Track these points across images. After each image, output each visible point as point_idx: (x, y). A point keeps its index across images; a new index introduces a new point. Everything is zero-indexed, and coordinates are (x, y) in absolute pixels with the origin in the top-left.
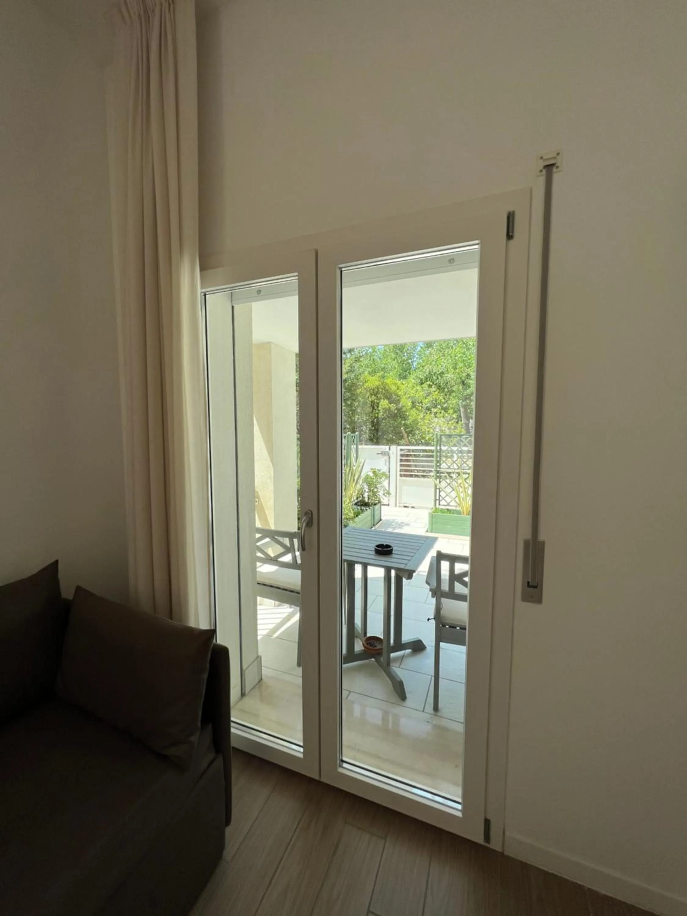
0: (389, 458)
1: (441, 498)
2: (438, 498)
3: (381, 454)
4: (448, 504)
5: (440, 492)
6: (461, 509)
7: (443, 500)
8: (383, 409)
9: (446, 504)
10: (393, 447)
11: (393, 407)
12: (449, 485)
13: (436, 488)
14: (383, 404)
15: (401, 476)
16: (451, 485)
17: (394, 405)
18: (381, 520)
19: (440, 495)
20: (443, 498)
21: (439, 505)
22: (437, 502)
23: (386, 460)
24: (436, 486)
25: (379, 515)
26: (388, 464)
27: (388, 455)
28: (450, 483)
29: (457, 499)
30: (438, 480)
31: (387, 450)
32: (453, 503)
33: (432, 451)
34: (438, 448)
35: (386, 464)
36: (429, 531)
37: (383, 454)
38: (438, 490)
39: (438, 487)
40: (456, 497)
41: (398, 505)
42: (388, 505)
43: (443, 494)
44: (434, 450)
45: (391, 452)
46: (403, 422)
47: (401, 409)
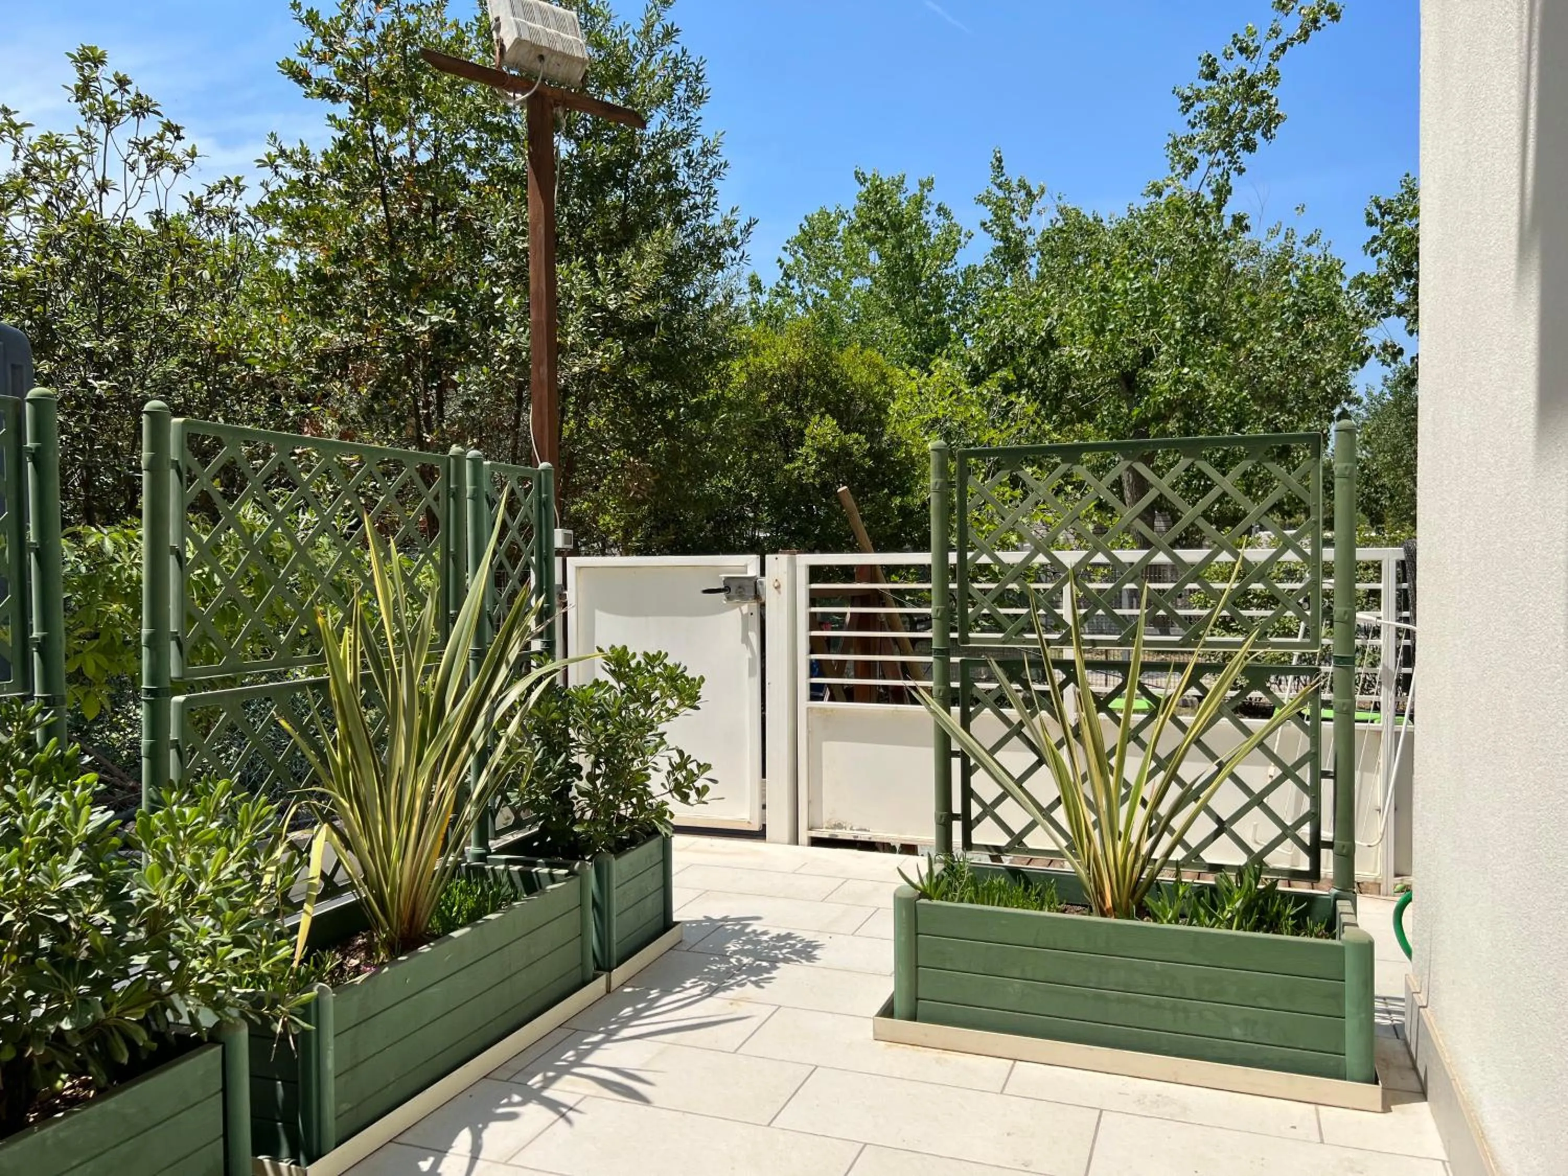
0: (763, 606)
1: (976, 810)
2: (957, 808)
3: (726, 589)
4: (1017, 842)
5: (967, 772)
6: (1083, 872)
7: (988, 821)
8: (820, 451)
9: (1003, 840)
10: (778, 563)
11: (856, 441)
12: (1016, 730)
13: (945, 754)
14: (819, 431)
15: (816, 692)
16: (1025, 730)
17: (862, 438)
18: (667, 924)
19: (968, 794)
20: (989, 810)
21: (968, 844)
22: (957, 826)
23: (745, 618)
24: (944, 739)
25: (659, 896)
26: (754, 638)
27: (757, 596)
28: (1021, 724)
29: (1060, 815)
30: (956, 710)
31: (753, 571)
32: (1038, 840)
33: (923, 572)
34: (953, 558)
35: (746, 640)
36: (897, 1007)
37: (733, 593)
38: (956, 763)
39: (955, 747)
40: (1058, 800)
41: (804, 836)
42: (760, 835)
43: (982, 783)
44: (930, 566)
45: (768, 582)
46: (897, 501)
47: (889, 452)
